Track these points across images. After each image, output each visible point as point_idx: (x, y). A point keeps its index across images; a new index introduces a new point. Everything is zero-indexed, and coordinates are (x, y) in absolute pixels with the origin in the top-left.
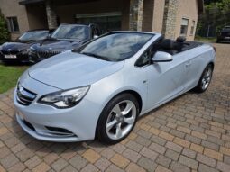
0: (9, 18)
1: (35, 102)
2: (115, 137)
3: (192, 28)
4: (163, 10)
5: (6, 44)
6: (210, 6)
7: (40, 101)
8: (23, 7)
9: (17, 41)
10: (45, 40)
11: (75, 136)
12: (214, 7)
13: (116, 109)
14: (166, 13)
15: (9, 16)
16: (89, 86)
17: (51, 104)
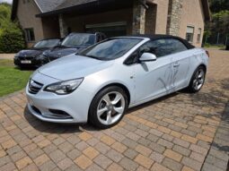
0: (27, 29)
1: (42, 91)
2: (106, 123)
3: (199, 35)
4: (166, 19)
5: (23, 51)
6: (220, 14)
7: (45, 89)
8: (39, 19)
9: (33, 48)
10: (55, 47)
11: (72, 118)
12: (224, 15)
13: (106, 98)
14: (169, 22)
15: (27, 27)
16: (83, 78)
17: (54, 91)
